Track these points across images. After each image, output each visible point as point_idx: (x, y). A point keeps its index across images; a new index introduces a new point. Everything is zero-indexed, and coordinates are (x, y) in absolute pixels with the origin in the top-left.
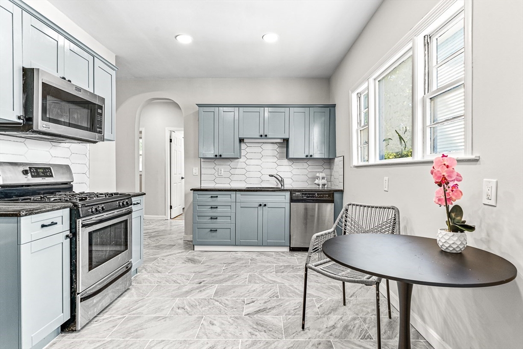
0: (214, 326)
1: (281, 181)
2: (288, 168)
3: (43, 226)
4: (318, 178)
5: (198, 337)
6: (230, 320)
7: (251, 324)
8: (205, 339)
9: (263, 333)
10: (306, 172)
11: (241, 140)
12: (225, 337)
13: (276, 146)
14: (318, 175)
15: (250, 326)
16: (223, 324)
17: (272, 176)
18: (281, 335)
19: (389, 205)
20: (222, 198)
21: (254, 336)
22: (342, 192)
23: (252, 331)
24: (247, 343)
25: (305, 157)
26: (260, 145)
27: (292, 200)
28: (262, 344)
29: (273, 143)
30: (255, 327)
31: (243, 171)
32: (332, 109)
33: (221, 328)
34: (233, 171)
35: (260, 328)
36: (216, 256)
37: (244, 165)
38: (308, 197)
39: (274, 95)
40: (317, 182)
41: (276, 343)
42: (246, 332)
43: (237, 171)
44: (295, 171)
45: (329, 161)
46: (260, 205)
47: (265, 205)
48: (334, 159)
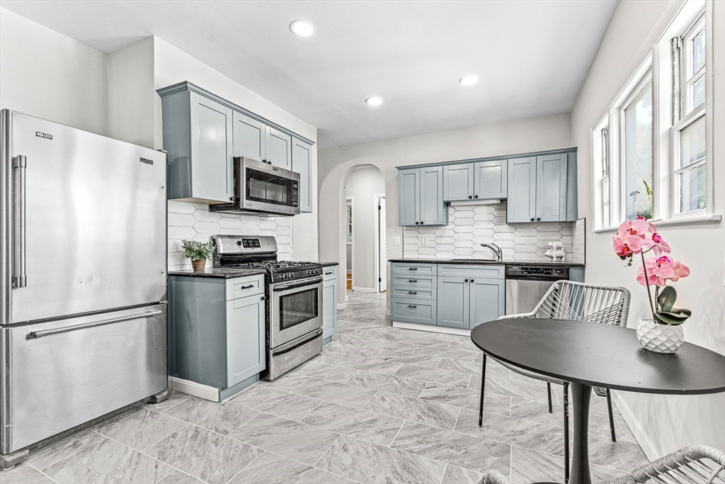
0: (384, 402)
1: (498, 252)
2: (509, 236)
3: (243, 288)
4: (550, 248)
5: (365, 408)
6: (403, 400)
7: (423, 407)
8: (371, 411)
9: (432, 419)
10: (534, 240)
11: (447, 204)
12: (391, 414)
13: (492, 209)
14: (550, 244)
15: (421, 409)
16: (394, 401)
17: (485, 246)
18: (451, 426)
19: (617, 286)
20: (422, 271)
21: (421, 420)
22: (582, 267)
23: (421, 414)
24: (411, 425)
25: (529, 221)
26: (471, 208)
27: (508, 276)
28: (426, 429)
29: (488, 205)
30: (426, 411)
31: (451, 240)
32: (571, 154)
33: (390, 405)
34: (438, 240)
35: (431, 413)
36: (414, 334)
37: (452, 233)
38: (529, 273)
40: (548, 253)
41: (442, 432)
42: (415, 415)
43: (444, 240)
44: (520, 240)
45: (569, 225)
46: (466, 281)
47: (472, 281)
48: (575, 222)
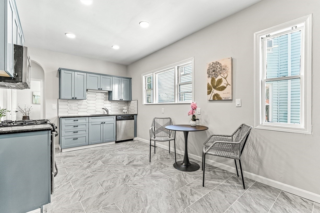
1: (107, 111)
2: (110, 105)
4: (124, 109)
7: (131, 166)
9: (139, 167)
10: (117, 107)
11: (87, 90)
13: (103, 94)
14: (124, 108)
16: (121, 169)
17: (104, 109)
20: (81, 121)
21: (137, 169)
22: (137, 115)
23: (134, 168)
25: (119, 100)
26: (95, 93)
27: (117, 120)
30: (134, 166)
31: (86, 107)
32: (130, 80)
34: (79, 107)
35: (136, 166)
36: (80, 152)
37: (86, 103)
38: (124, 118)
39: (102, 70)
40: (124, 111)
41: (146, 168)
43: (82, 107)
44: (113, 107)
45: (128, 102)
46: (102, 123)
47: (104, 123)
48: (131, 101)
